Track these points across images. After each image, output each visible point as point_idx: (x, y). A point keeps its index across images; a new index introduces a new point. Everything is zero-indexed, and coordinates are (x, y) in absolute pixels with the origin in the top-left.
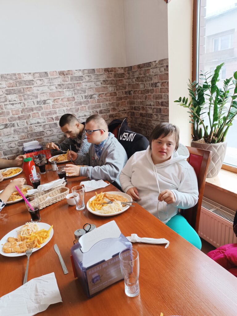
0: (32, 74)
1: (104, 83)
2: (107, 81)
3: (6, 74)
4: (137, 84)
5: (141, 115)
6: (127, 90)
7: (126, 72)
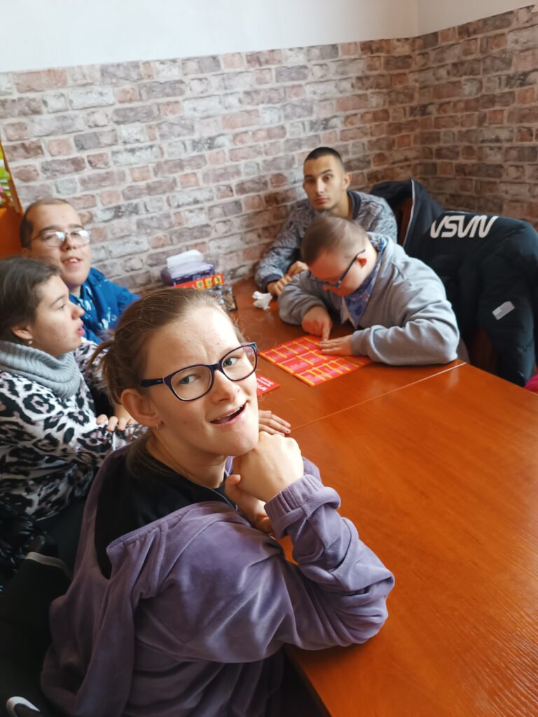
0: (180, 63)
1: (360, 85)
2: (367, 77)
3: (113, 66)
4: (454, 83)
5: (461, 169)
6: (414, 104)
7: (417, 52)
